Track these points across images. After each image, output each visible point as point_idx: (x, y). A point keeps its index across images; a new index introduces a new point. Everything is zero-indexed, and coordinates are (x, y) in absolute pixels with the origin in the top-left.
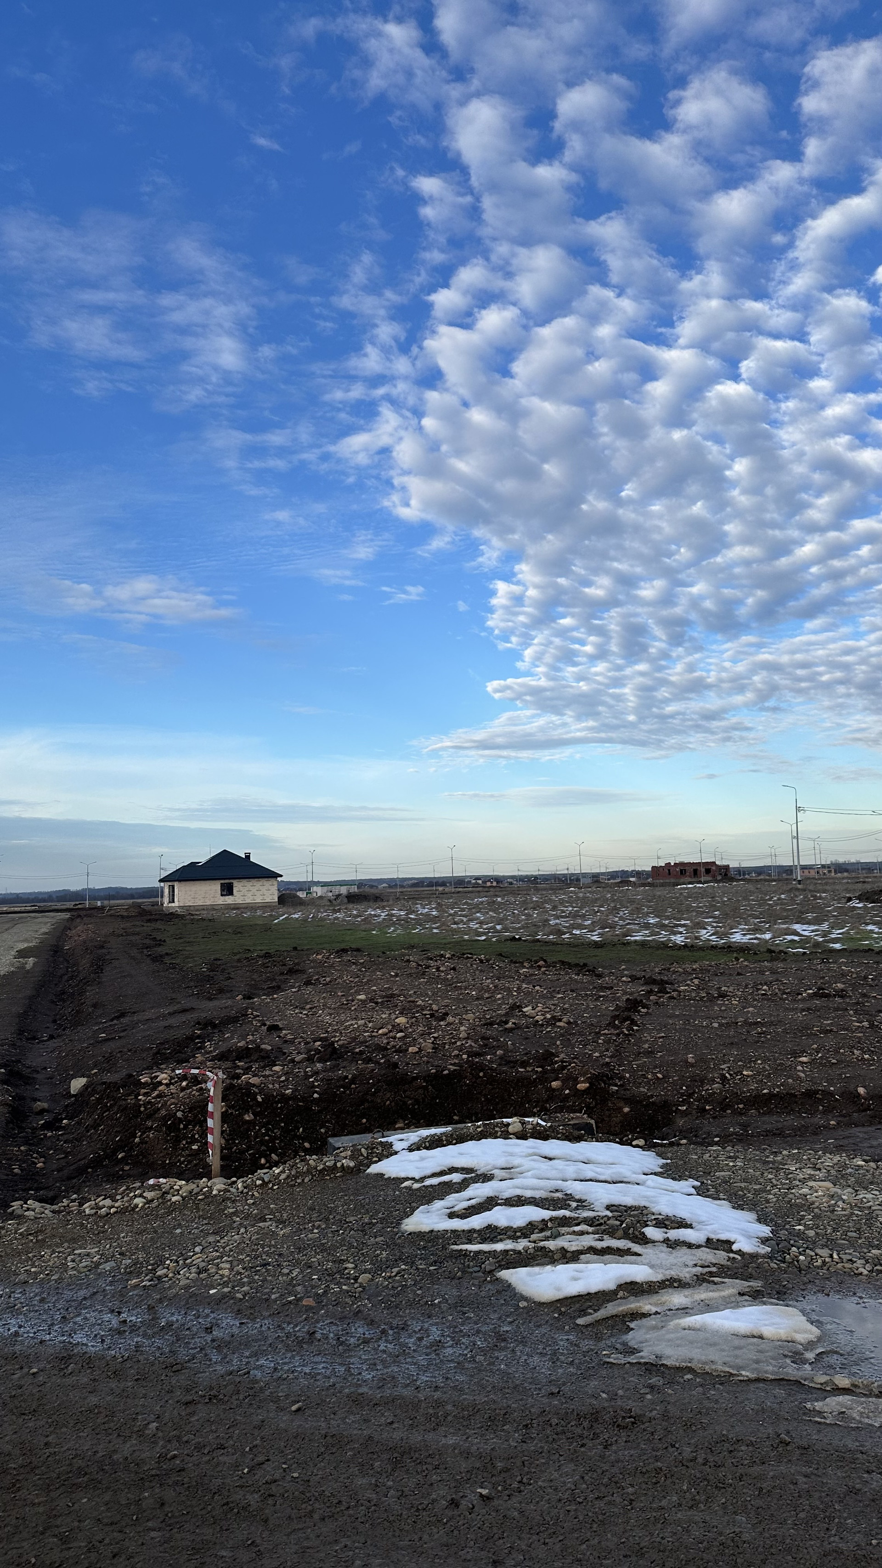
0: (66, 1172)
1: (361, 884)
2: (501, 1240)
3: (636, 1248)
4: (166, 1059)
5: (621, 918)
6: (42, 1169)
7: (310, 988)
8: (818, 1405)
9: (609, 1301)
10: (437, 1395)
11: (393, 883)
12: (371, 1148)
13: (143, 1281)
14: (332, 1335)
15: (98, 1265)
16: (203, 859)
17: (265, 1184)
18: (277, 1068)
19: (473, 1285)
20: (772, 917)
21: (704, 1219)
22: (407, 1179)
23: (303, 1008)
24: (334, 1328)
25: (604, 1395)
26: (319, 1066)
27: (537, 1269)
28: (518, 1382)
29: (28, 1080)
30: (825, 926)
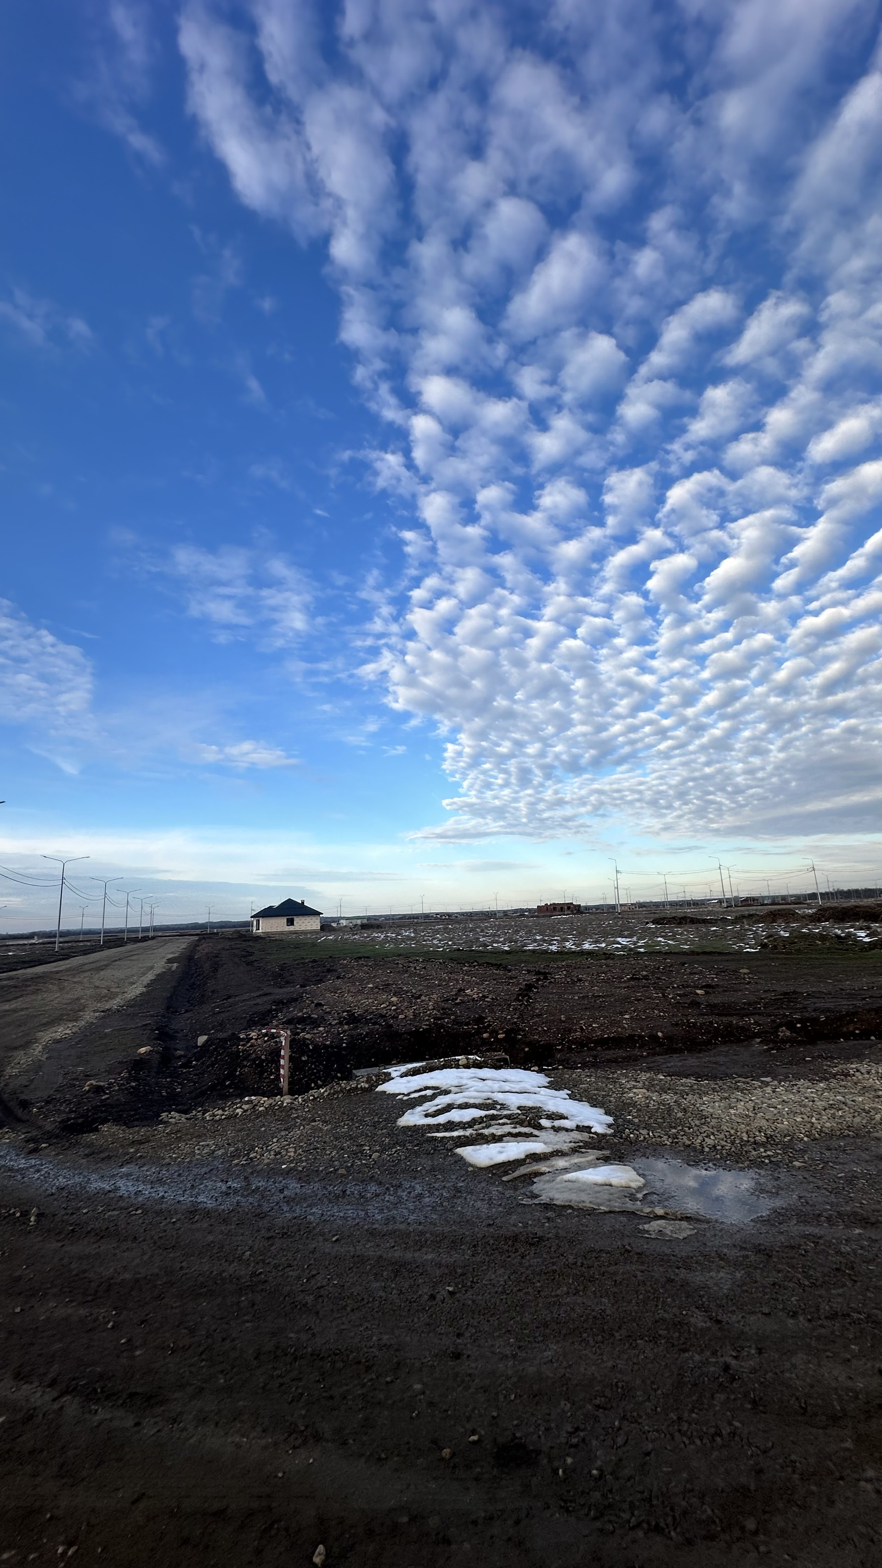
0: (193, 1094)
1: (369, 918)
2: (457, 1130)
3: (536, 1132)
4: (255, 1024)
5: (521, 937)
6: (179, 1092)
7: (340, 980)
8: (646, 1227)
9: (521, 1165)
10: (421, 1227)
11: (388, 918)
12: (378, 1075)
13: (241, 1161)
14: (356, 1192)
15: (214, 1151)
16: (276, 904)
17: (315, 1099)
18: (321, 1029)
19: (441, 1158)
20: (605, 934)
21: (574, 1113)
22: (400, 1094)
23: (336, 993)
24: (358, 1187)
25: (520, 1225)
26: (346, 1027)
27: (478, 1147)
28: (469, 1218)
29: (172, 1038)
30: (635, 939)
